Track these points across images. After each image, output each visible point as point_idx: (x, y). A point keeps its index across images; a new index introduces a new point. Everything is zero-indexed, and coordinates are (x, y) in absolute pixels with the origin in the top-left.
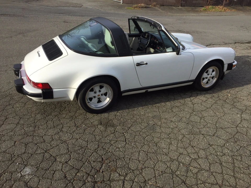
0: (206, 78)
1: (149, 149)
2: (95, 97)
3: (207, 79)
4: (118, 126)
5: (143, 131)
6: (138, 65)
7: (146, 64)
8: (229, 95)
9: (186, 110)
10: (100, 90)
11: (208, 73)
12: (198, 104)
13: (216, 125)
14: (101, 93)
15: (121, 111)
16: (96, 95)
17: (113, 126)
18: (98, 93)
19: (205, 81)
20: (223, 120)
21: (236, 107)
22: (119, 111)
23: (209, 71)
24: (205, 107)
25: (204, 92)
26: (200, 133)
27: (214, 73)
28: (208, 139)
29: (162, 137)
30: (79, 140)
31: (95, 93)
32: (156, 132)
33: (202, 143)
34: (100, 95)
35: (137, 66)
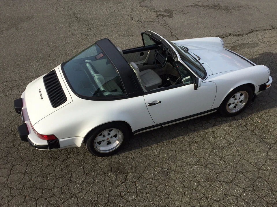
0: (233, 103)
1: (161, 201)
2: (104, 141)
3: (235, 104)
4: (129, 172)
5: (156, 178)
6: (151, 104)
7: (160, 102)
8: (260, 122)
9: (206, 147)
10: (109, 132)
11: (235, 98)
12: (221, 137)
13: (236, 168)
14: (110, 136)
15: (134, 151)
16: (105, 138)
17: (124, 172)
18: (107, 137)
19: (232, 106)
20: (246, 160)
21: (263, 141)
22: (131, 152)
23: (236, 96)
24: (228, 141)
25: (231, 118)
26: (217, 179)
27: (242, 97)
28: (225, 187)
29: (176, 186)
30: (89, 193)
31: (104, 136)
32: (170, 179)
33: (218, 192)
34: (110, 138)
35: (149, 106)
